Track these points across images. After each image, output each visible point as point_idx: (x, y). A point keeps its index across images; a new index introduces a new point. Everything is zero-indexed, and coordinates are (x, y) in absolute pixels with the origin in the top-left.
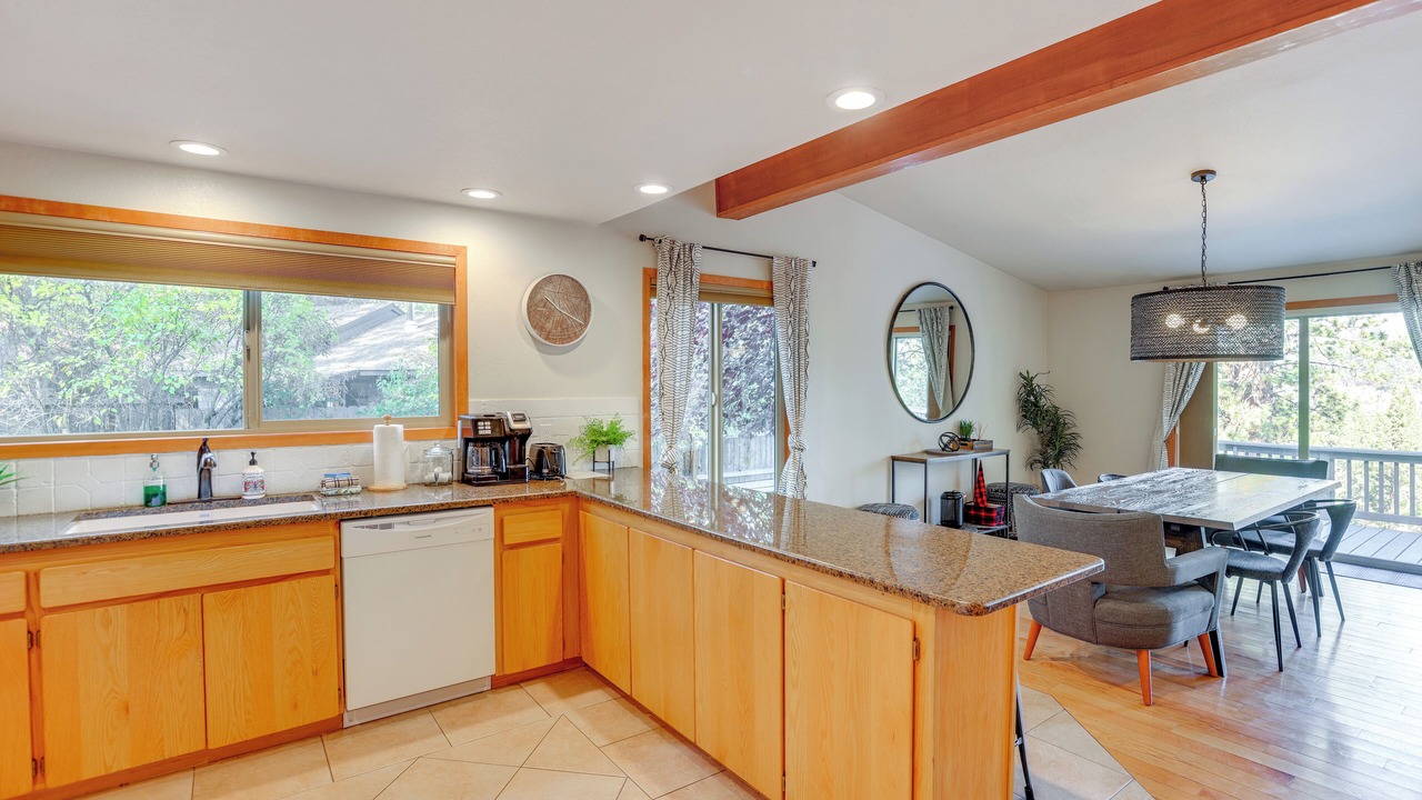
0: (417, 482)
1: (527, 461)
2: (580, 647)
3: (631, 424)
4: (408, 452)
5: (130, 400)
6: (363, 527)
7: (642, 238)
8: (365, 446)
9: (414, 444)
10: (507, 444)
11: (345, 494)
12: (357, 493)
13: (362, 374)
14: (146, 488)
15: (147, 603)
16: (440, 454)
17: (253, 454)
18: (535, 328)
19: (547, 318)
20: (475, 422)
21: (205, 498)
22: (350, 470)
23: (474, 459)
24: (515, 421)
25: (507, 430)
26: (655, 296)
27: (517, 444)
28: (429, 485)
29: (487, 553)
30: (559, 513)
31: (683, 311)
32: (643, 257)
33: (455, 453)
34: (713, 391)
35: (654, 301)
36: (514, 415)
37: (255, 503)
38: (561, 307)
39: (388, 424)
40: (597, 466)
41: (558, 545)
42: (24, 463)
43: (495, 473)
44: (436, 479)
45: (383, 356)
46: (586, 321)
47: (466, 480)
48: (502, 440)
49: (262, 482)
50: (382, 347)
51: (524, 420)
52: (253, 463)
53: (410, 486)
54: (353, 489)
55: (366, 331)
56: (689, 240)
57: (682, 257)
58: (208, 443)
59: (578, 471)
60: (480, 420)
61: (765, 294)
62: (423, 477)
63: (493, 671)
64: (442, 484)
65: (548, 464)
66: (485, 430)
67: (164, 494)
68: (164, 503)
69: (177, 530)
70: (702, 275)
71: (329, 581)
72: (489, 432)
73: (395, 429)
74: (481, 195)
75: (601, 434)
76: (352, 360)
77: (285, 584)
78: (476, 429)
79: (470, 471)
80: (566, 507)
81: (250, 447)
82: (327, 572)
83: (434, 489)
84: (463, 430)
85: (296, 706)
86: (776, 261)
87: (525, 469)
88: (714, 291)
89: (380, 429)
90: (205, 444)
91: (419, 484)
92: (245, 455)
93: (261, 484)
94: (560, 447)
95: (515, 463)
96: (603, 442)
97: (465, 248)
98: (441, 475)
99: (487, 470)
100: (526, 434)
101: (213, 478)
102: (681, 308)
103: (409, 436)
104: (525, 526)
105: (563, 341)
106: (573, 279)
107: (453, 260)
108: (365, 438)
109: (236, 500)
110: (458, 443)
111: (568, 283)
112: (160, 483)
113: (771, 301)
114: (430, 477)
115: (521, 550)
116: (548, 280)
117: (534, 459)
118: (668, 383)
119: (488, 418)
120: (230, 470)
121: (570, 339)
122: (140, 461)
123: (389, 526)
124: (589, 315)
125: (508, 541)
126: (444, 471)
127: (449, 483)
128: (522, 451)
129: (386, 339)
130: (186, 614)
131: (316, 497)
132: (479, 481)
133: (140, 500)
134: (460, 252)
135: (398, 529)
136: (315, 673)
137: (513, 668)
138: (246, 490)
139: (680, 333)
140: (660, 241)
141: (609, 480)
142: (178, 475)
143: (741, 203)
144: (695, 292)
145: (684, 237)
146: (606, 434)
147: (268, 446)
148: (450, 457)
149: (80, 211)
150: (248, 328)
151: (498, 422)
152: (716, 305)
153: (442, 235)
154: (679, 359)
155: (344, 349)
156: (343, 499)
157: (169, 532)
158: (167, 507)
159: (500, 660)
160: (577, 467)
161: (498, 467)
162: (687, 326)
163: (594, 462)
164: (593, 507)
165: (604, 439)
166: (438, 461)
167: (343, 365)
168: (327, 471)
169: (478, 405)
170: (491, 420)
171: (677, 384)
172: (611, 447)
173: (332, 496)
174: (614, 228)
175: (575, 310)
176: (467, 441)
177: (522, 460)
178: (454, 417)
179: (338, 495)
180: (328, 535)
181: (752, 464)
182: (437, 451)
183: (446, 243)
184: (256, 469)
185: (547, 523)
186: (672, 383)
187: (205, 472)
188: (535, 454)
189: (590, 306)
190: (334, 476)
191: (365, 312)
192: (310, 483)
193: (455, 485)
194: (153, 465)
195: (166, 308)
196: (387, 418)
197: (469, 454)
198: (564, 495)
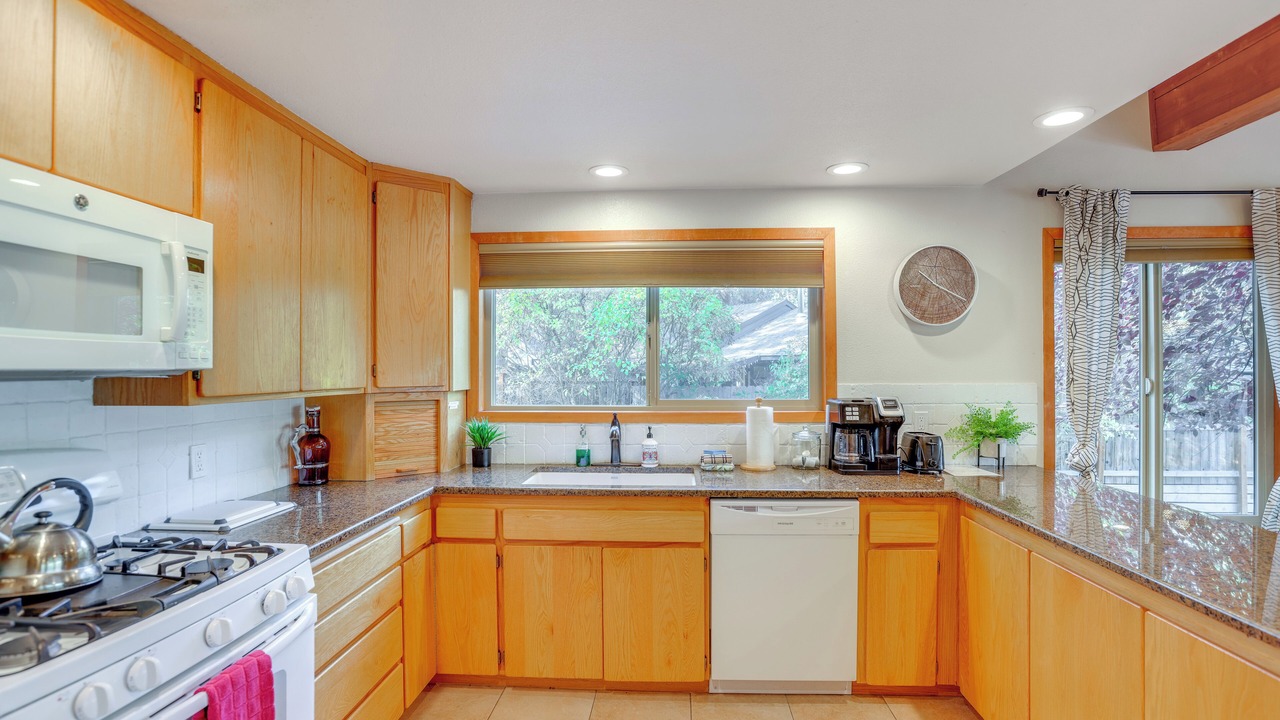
0: (786, 463)
1: (899, 451)
2: (958, 674)
3: (1028, 413)
4: (778, 435)
5: (602, 379)
6: (729, 507)
7: (1041, 193)
8: (740, 426)
9: (784, 426)
10: (877, 431)
11: (720, 471)
12: (731, 471)
13: (762, 359)
14: (578, 451)
15: (566, 548)
16: (808, 438)
17: (650, 428)
18: (908, 307)
19: (923, 295)
20: (843, 407)
21: (615, 464)
22: (727, 447)
23: (842, 444)
24: (885, 407)
25: (877, 416)
26: (1060, 261)
27: (888, 432)
28: (796, 468)
29: (851, 549)
30: (936, 514)
31: (1101, 277)
32: (1046, 215)
33: (822, 437)
34: (1147, 375)
35: (1058, 269)
36: (884, 401)
37: (650, 471)
38: (938, 282)
39: (759, 406)
40: (983, 462)
41: (934, 552)
42: (511, 425)
43: (863, 462)
44: (804, 462)
45: (779, 344)
46: (969, 296)
47: (832, 466)
48: (871, 427)
49: (656, 453)
50: (778, 336)
51: (895, 407)
52: (649, 436)
53: (780, 467)
54: (728, 467)
55: (766, 323)
56: (1109, 187)
57: (1100, 208)
58: (618, 417)
59: (958, 466)
60: (848, 406)
61: (1243, 243)
62: (791, 459)
63: (853, 677)
64: (809, 469)
65: (923, 457)
66: (853, 416)
67: (589, 457)
68: (588, 464)
69: (585, 491)
70: (1129, 229)
71: (700, 553)
72: (857, 418)
73: (764, 412)
74: (848, 170)
75: (988, 424)
76: (755, 348)
77: (663, 550)
78: (843, 415)
79: (837, 457)
80: (944, 509)
81: (648, 422)
82: (697, 545)
83: (801, 472)
84: (830, 414)
85: (669, 663)
86: (1257, 196)
87: (896, 460)
88: (1148, 247)
89: (753, 412)
90: (615, 417)
91: (787, 466)
92: (642, 428)
93: (654, 455)
94: (937, 438)
95: (885, 453)
96: (991, 435)
97: (833, 229)
98: (808, 459)
99: (855, 457)
100: (897, 423)
101: (622, 447)
102: (1099, 272)
103: (778, 418)
104: (893, 525)
105: (941, 319)
106: (952, 250)
107: (821, 242)
108: (739, 418)
109: (636, 467)
110: (824, 428)
111: (945, 255)
112: (586, 448)
113: (1250, 252)
114: (798, 460)
115: (889, 551)
116: (923, 254)
117: (907, 448)
118: (1081, 366)
119: (857, 403)
120: (634, 440)
121: (950, 317)
122: (573, 429)
123: (753, 509)
124: (973, 288)
125: (874, 539)
126: (812, 455)
127: (816, 468)
128: (893, 439)
129: (782, 330)
130: (591, 564)
131: (697, 472)
132: (846, 469)
133: (573, 460)
134: (828, 233)
135: (761, 513)
136: (686, 637)
137: (876, 680)
138: (644, 459)
139: (1097, 304)
140: (1067, 193)
141: (998, 480)
142: (598, 443)
143: (1195, 123)
144: (1121, 251)
145: (1100, 183)
146: (995, 426)
147: (662, 422)
148: (817, 442)
149: (541, 237)
150: (649, 320)
151: (866, 408)
152: (1151, 267)
153: (808, 218)
154: (1096, 336)
155: (749, 339)
156: (718, 475)
157: (580, 492)
158: (590, 468)
159: (862, 665)
160: (958, 460)
161: (867, 455)
162: (1109, 294)
163: (979, 456)
164: (978, 514)
165: (993, 431)
166: (806, 444)
167: (748, 352)
168: (707, 447)
169: (848, 388)
170: (859, 406)
171: (1094, 368)
172: (1000, 441)
173: (708, 471)
174: (1003, 186)
175: (954, 284)
176: (834, 427)
177: (893, 450)
178: (823, 402)
179: (714, 471)
180: (699, 510)
181: (1186, 463)
182: (805, 434)
183: (814, 227)
184: (651, 442)
185: (923, 526)
186: (1086, 365)
187: (616, 442)
188: (908, 443)
189: (973, 278)
190: (711, 453)
191: (766, 308)
192: (692, 458)
193: (822, 471)
194: (582, 433)
195: (623, 312)
196: (759, 401)
197: (836, 440)
198: (941, 495)
